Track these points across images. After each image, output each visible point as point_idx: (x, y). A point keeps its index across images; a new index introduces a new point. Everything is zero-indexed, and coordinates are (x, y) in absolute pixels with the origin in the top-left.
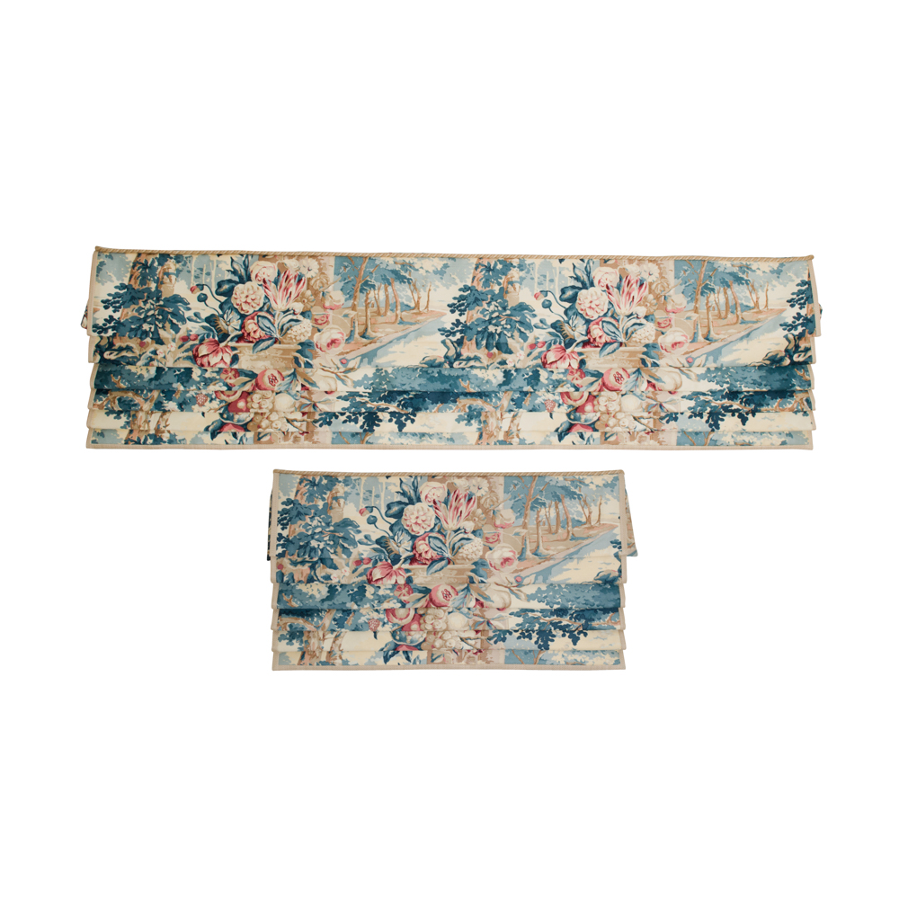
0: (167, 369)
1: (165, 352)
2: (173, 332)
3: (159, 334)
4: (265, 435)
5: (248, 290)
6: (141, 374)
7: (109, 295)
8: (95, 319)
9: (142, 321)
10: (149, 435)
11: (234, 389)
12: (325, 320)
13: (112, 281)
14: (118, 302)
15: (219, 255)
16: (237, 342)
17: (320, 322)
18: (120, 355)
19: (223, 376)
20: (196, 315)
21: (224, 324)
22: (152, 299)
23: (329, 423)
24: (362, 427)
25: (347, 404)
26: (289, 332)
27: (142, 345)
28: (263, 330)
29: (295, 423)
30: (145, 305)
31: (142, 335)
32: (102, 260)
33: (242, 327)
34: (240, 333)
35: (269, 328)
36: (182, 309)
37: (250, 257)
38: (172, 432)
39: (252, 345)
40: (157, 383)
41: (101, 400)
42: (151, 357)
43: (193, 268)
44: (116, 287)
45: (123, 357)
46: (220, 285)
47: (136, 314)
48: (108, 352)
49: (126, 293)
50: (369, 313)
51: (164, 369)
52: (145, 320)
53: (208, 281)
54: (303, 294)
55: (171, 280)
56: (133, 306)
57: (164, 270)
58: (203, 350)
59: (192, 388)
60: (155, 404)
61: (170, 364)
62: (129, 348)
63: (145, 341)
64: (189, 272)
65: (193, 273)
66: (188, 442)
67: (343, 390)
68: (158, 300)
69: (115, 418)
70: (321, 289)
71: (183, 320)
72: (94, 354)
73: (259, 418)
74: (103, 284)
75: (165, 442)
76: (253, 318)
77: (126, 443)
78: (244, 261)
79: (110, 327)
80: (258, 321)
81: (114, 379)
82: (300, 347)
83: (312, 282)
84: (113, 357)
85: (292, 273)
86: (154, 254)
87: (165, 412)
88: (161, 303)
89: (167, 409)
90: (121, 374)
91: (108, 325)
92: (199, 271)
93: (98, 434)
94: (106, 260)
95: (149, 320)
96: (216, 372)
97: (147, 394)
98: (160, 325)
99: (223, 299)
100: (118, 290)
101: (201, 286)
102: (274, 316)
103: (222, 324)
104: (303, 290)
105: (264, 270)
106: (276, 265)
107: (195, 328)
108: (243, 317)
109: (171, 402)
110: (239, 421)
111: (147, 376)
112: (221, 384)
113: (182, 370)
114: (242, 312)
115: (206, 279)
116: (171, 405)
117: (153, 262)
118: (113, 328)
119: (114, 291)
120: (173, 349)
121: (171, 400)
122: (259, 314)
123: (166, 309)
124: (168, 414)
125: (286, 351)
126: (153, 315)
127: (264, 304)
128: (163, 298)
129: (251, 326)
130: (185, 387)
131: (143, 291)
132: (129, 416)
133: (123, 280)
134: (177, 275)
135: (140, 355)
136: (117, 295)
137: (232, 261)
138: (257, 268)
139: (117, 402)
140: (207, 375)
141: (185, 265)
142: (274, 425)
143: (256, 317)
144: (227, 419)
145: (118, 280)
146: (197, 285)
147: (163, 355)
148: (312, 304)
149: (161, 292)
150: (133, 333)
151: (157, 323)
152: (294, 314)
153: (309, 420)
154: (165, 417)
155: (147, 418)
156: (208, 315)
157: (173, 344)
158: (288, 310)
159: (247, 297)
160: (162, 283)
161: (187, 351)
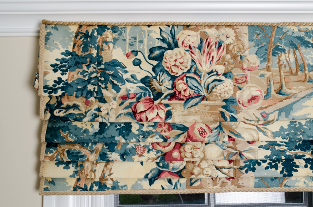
0: (109, 124)
1: (107, 109)
2: (115, 92)
3: (102, 94)
4: (196, 181)
5: (176, 55)
6: (86, 129)
7: (57, 60)
8: (45, 81)
9: (86, 83)
10: (95, 182)
11: (169, 141)
12: (244, 79)
13: (59, 49)
14: (65, 66)
15: (149, 26)
16: (169, 100)
17: (240, 81)
18: (68, 113)
19: (159, 130)
20: (132, 76)
21: (157, 84)
22: (94, 63)
23: (254, 170)
24: (282, 172)
25: (268, 153)
26: (214, 90)
27: (87, 103)
28: (192, 89)
29: (224, 170)
30: (88, 69)
31: (87, 94)
32: (49, 31)
33: (174, 86)
34: (172, 91)
35: (197, 87)
36: (121, 72)
37: (176, 28)
38: (114, 180)
39: (183, 102)
40: (101, 136)
41: (51, 152)
42: (95, 114)
43: (128, 37)
44: (62, 54)
45: (70, 114)
46: (151, 51)
47: (81, 77)
48: (57, 110)
49: (71, 59)
50: (282, 74)
51: (106, 125)
52: (89, 81)
53: (141, 47)
54: (224, 58)
55: (109, 47)
56: (78, 70)
57: (103, 39)
58: (141, 107)
59: (132, 141)
60: (100, 155)
61: (113, 120)
62: (75, 107)
63: (90, 99)
64: (124, 40)
65: (128, 41)
66: (129, 188)
67: (264, 139)
68: (99, 64)
69: (64, 168)
70: (239, 54)
71: (122, 81)
72: (45, 112)
73: (190, 166)
74: (51, 51)
75: (109, 188)
76: (182, 79)
77: (75, 190)
78: (171, 31)
79: (59, 88)
80: (187, 82)
81: (63, 134)
82: (224, 104)
83: (231, 48)
84: (62, 114)
85: (213, 40)
86: (93, 25)
87: (108, 162)
88: (103, 66)
89: (111, 159)
90: (69, 130)
91: (58, 86)
92: (133, 40)
93: (50, 182)
94: (53, 31)
95: (92, 81)
96: (152, 126)
97: (92, 147)
98: (103, 86)
99: (155, 63)
100: (64, 56)
101: (135, 53)
102: (200, 77)
103: (155, 84)
104: (223, 54)
105: (189, 38)
106: (198, 34)
107: (133, 88)
108: (173, 78)
109: (114, 153)
110: (173, 169)
111: (92, 131)
112: (158, 137)
113: (122, 125)
114: (172, 74)
115: (139, 46)
116: (114, 156)
117: (93, 32)
118: (62, 89)
119: (61, 57)
120: (115, 107)
121: (113, 151)
122: (188, 75)
123: (107, 72)
124: (111, 164)
125: (213, 107)
126: (96, 77)
127: (192, 67)
128: (103, 63)
129: (181, 86)
130: (126, 139)
131: (86, 57)
132: (77, 166)
133: (67, 48)
134: (114, 43)
135: (86, 113)
136: (63, 60)
137: (161, 30)
138: (182, 36)
139: (66, 154)
140: (145, 129)
141: (120, 34)
142: (205, 172)
143: (185, 78)
144: (163, 167)
145: (63, 47)
146: (132, 52)
147: (106, 112)
148: (233, 66)
149: (102, 57)
150: (79, 92)
151: (100, 84)
152: (217, 75)
153: (236, 167)
154: (108, 166)
155: (92, 168)
156: (143, 76)
157: (115, 102)
158: (212, 72)
159: (176, 60)
160: (102, 50)
161: (127, 108)
